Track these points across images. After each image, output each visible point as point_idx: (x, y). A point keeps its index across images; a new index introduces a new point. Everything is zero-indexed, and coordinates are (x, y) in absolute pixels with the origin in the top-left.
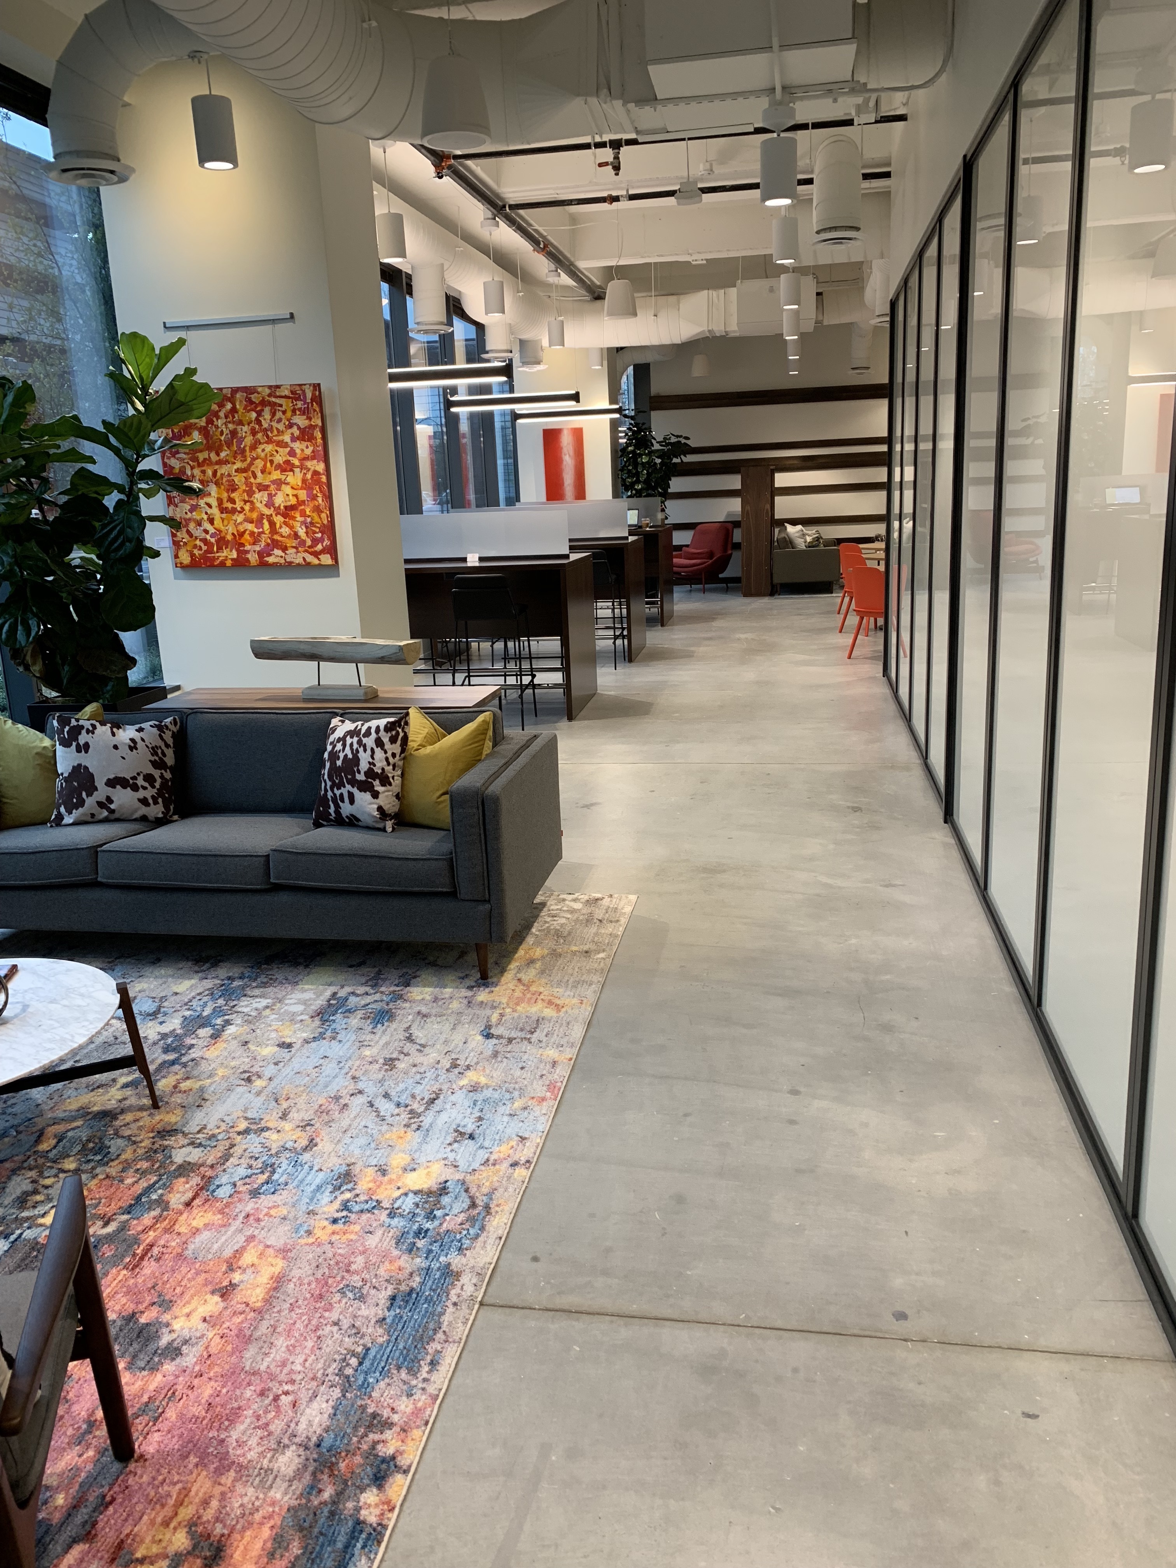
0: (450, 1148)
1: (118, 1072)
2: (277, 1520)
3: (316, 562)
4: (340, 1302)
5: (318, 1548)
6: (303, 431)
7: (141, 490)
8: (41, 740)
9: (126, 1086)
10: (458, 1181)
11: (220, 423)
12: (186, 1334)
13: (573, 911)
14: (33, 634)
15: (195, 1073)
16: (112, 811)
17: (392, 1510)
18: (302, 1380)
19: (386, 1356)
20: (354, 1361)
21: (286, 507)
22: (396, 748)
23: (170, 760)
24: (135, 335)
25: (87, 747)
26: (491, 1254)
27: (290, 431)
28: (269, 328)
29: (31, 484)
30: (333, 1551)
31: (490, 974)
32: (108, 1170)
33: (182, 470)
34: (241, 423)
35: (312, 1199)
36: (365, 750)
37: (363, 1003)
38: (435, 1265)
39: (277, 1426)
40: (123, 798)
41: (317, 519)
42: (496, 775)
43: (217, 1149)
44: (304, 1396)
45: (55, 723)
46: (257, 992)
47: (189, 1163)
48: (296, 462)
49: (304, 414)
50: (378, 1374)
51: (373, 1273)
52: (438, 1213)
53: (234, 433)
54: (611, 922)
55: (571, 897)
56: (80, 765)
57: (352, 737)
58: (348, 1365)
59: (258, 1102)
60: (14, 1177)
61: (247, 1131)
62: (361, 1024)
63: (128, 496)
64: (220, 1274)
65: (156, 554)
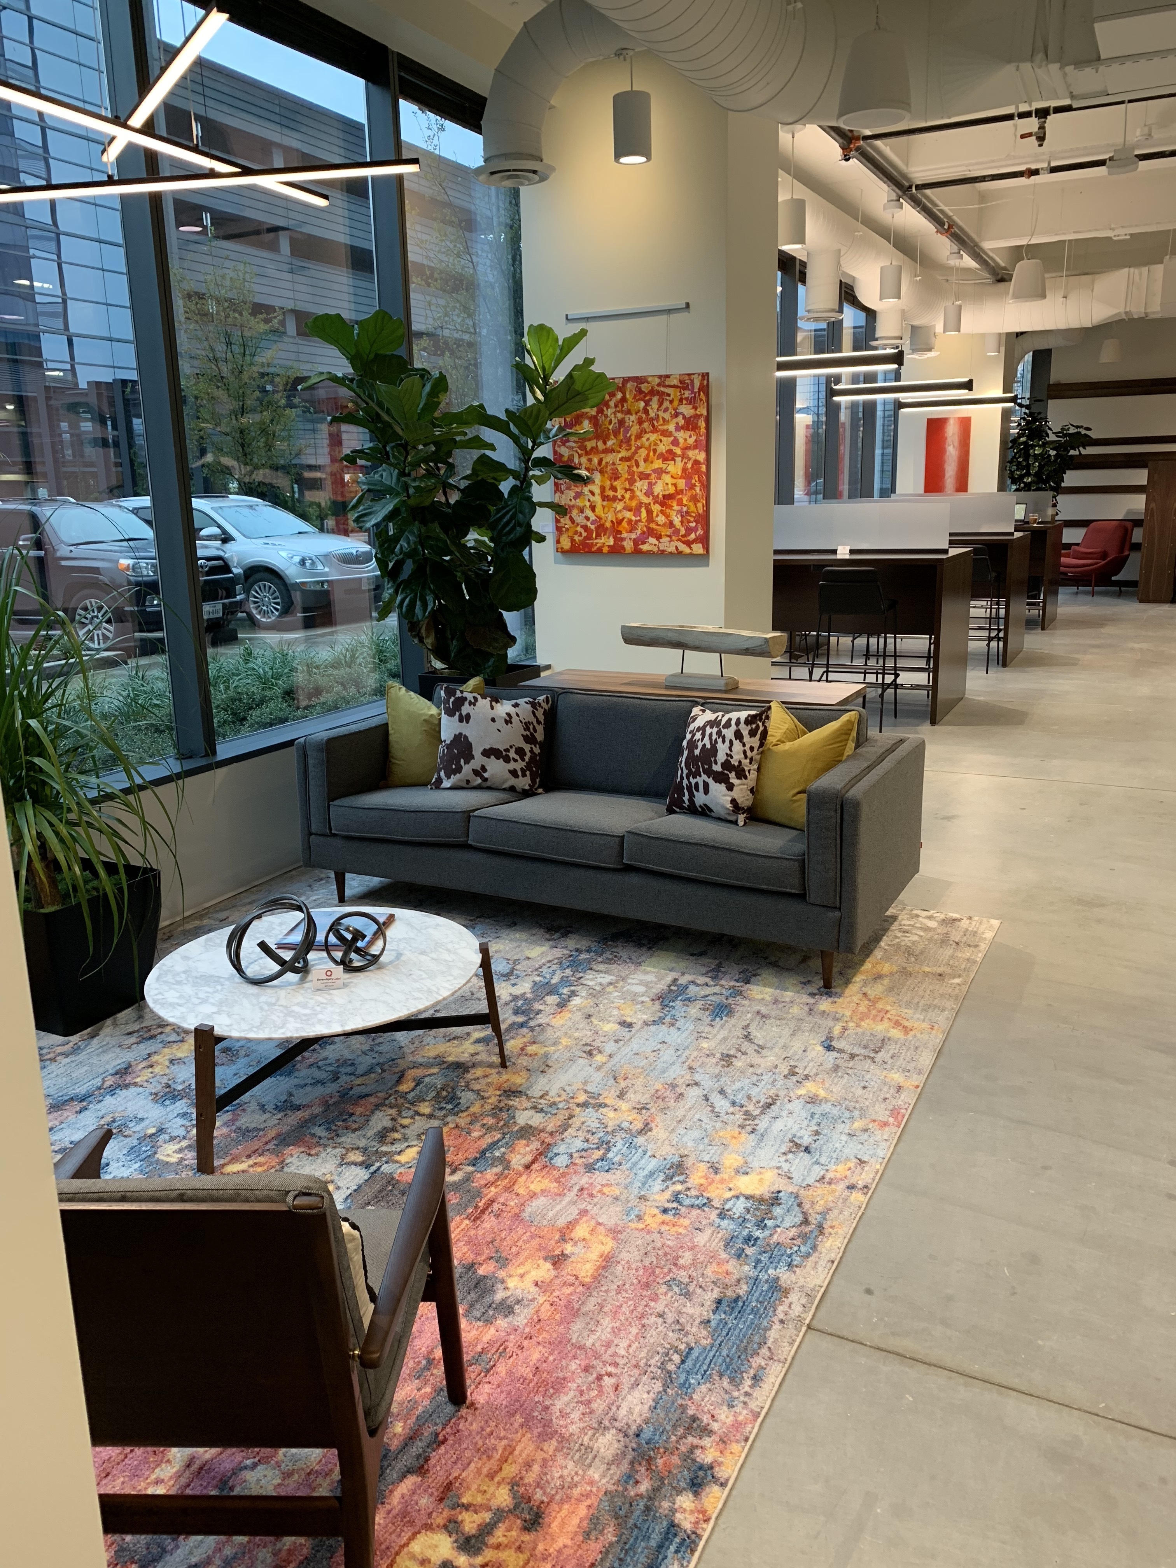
0: (783, 1158)
1: (472, 1027)
2: (593, 1501)
3: (687, 550)
4: (666, 1294)
5: (632, 1540)
6: (687, 420)
7: (533, 476)
8: (429, 708)
9: (478, 1041)
10: (792, 1193)
11: (609, 412)
12: (519, 1293)
13: (927, 929)
14: (429, 608)
15: (541, 1038)
16: (485, 780)
17: (707, 1521)
18: (625, 1365)
19: (708, 1360)
20: (676, 1358)
21: (664, 496)
22: (755, 742)
23: (540, 736)
24: (542, 327)
25: (468, 718)
26: (822, 1277)
27: (675, 420)
28: (664, 318)
29: (438, 469)
30: (646, 1548)
31: (834, 984)
32: (458, 1120)
33: (571, 458)
34: (629, 412)
35: (644, 1184)
36: (724, 742)
37: (703, 993)
38: (763, 1277)
39: (599, 1406)
40: (496, 769)
41: (693, 508)
42: (858, 778)
43: (558, 1117)
44: (626, 1381)
45: (442, 693)
46: (602, 967)
47: (531, 1127)
48: (678, 451)
49: (690, 403)
50: (699, 1377)
51: (700, 1272)
52: (769, 1223)
53: (621, 422)
54: (969, 946)
55: (925, 914)
56: (461, 734)
57: (712, 727)
58: (671, 1360)
59: (598, 1077)
60: (377, 1112)
61: (584, 1105)
62: (700, 1014)
63: (522, 483)
64: (553, 1242)
65: (541, 539)
